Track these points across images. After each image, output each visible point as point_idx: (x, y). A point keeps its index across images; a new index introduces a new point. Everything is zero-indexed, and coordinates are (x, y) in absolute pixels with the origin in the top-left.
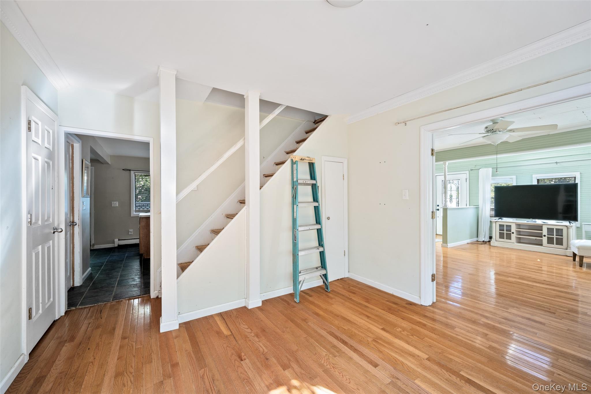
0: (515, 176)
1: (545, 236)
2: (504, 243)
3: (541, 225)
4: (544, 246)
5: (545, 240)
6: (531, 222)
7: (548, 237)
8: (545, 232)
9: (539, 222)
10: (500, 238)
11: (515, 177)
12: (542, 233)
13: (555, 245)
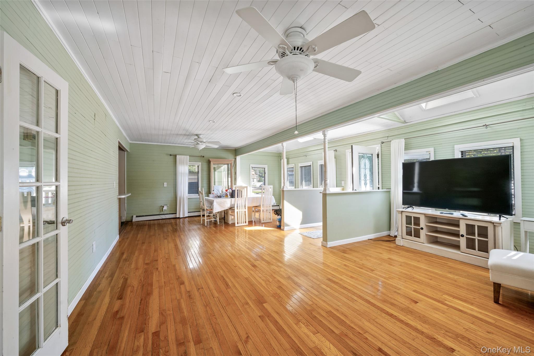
0: (433, 148)
1: (462, 236)
2: (411, 242)
3: (458, 219)
4: (462, 251)
5: (463, 242)
6: (445, 213)
7: (466, 237)
8: (463, 230)
9: (457, 214)
10: (406, 235)
11: (433, 150)
12: (459, 231)
13: (476, 252)
